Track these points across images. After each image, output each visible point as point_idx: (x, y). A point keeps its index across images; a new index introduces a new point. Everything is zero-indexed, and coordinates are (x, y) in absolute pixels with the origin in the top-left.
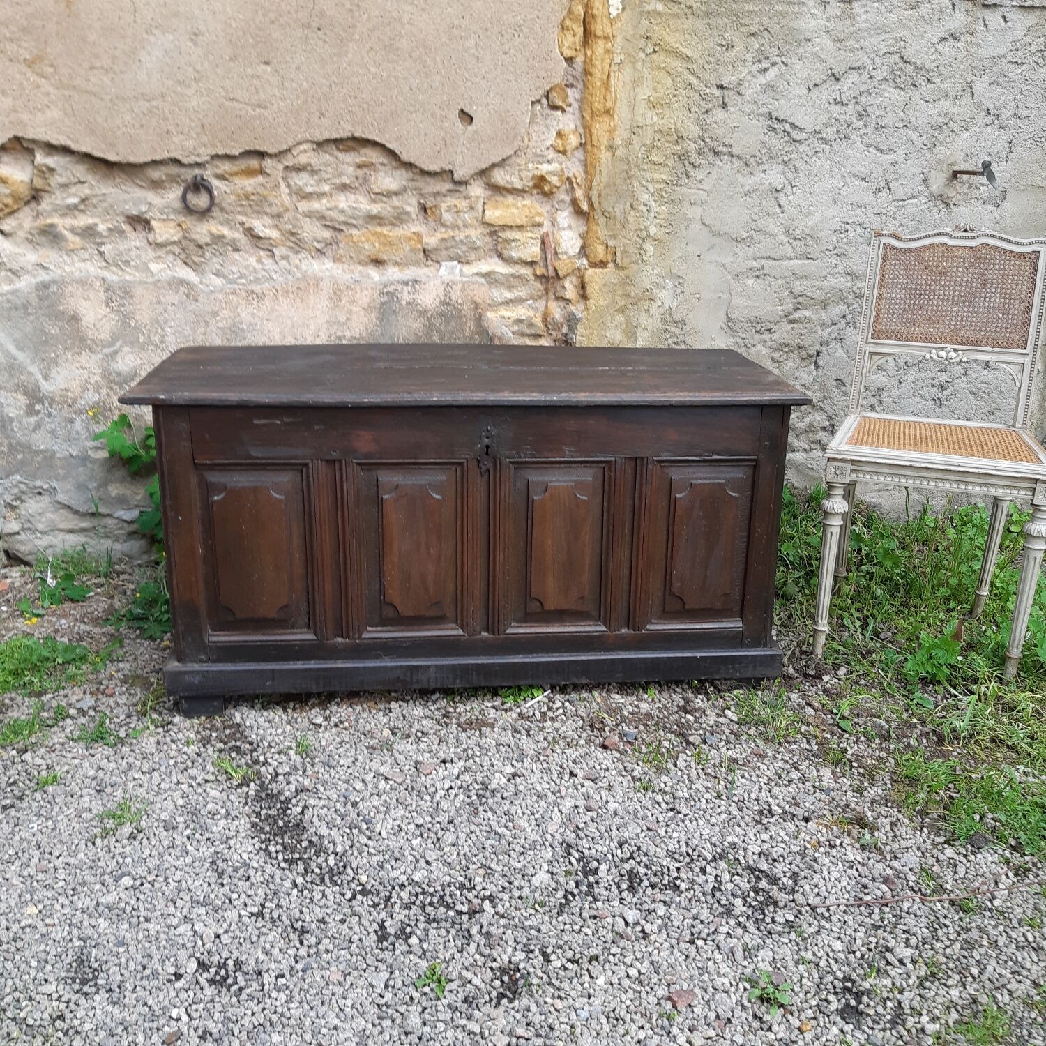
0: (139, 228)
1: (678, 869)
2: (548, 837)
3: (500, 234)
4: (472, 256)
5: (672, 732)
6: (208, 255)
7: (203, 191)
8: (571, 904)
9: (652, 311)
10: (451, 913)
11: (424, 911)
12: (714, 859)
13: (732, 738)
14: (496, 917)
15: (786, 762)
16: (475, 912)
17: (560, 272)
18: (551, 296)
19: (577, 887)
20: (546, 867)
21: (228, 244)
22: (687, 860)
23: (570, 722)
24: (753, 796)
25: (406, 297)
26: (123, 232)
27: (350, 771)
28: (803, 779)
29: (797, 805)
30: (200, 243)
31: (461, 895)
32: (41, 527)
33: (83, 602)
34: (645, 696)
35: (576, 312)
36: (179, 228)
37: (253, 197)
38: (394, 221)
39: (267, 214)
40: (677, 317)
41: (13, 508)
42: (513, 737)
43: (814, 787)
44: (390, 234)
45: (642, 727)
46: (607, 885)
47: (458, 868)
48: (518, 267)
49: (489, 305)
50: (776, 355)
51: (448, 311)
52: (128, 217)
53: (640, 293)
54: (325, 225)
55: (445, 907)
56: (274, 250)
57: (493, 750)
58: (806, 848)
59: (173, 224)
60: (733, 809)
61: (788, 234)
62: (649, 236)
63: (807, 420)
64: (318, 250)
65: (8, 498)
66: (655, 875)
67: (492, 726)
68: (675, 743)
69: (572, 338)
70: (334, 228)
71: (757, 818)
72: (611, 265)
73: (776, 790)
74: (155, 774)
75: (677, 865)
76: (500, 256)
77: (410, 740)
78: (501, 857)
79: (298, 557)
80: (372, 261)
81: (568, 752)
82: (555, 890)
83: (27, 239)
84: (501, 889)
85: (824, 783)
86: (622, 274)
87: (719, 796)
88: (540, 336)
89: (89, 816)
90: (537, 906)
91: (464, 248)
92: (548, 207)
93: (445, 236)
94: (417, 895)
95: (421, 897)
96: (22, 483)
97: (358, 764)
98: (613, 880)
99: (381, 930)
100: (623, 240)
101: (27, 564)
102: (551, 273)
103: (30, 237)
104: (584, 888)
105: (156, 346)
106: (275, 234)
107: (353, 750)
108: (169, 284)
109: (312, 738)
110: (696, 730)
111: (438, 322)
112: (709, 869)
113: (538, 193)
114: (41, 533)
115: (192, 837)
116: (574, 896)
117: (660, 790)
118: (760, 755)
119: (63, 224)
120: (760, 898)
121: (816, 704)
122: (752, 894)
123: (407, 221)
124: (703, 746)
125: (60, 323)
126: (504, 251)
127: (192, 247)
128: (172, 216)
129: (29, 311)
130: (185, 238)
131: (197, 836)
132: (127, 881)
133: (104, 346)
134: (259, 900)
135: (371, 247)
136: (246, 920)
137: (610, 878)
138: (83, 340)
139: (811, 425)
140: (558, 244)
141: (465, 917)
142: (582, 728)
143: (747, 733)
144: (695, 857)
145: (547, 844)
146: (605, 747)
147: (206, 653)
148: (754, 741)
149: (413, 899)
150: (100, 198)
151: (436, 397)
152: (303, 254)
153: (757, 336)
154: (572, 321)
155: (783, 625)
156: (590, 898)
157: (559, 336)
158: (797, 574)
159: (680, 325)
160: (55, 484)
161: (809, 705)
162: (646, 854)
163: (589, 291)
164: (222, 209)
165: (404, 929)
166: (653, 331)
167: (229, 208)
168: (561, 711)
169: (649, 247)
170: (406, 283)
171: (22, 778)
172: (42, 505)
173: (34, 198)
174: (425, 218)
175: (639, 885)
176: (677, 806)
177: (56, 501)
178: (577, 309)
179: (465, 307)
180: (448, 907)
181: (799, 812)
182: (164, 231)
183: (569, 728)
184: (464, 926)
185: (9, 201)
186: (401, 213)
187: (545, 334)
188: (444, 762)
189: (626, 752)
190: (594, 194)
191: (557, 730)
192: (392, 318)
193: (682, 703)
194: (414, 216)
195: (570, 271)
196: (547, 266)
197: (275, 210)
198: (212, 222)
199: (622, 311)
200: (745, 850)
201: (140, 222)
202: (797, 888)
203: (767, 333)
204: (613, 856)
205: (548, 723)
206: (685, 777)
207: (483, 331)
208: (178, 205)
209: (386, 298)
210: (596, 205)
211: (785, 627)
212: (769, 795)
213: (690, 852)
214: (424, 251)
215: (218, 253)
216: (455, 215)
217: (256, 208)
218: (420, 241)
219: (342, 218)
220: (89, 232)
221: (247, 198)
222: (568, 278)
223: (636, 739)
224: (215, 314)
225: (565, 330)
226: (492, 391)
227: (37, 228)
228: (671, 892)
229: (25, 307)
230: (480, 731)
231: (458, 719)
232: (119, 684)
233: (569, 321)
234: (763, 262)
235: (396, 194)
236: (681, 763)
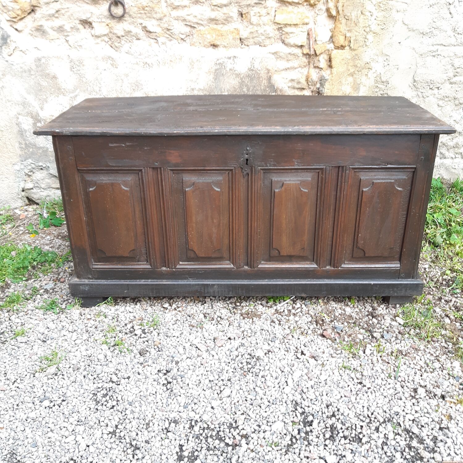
0: (87, 26)
1: (362, 427)
2: (285, 397)
3: (284, 29)
4: (267, 42)
5: (364, 329)
6: (123, 42)
7: (119, 5)
8: (295, 446)
9: (369, 75)
10: (222, 445)
11: (207, 441)
12: (384, 422)
13: (400, 336)
14: (249, 451)
15: (432, 355)
16: (236, 445)
17: (317, 52)
18: (312, 66)
19: (299, 433)
20: (281, 418)
21: (134, 36)
22: (368, 420)
23: (304, 317)
24: (411, 378)
25: (229, 66)
26: (78, 29)
27: (178, 340)
28: (442, 369)
29: (438, 387)
30: (119, 35)
31: (230, 432)
32: (43, 186)
33: (60, 227)
34: (349, 303)
35: (325, 76)
36: (107, 27)
37: (146, 9)
38: (224, 22)
39: (154, 18)
40: (384, 79)
41: (29, 176)
42: (271, 325)
43: (449, 374)
44: (222, 29)
45: (346, 324)
46: (317, 433)
47: (230, 413)
48: (293, 49)
49: (276, 71)
50: (441, 103)
51: (253, 75)
52: (81, 21)
53: (363, 65)
54: (186, 25)
55: (219, 440)
56: (158, 39)
57: (258, 333)
58: (442, 420)
59: (104, 24)
60: (398, 386)
61: (454, 30)
62: (371, 31)
63: (455, 141)
64: (182, 39)
65: (27, 171)
66: (347, 429)
67: (259, 317)
68: (365, 336)
69: (322, 91)
70: (191, 26)
71: (413, 394)
72: (347, 48)
73: (425, 375)
74: (75, 333)
75: (362, 424)
76: (283, 42)
77: (213, 322)
78: (255, 408)
79: (139, 223)
80: (211, 45)
81: (302, 338)
82: (285, 434)
83: (30, 34)
84: (253, 430)
85: (455, 372)
86: (354, 53)
87: (390, 377)
88: (304, 89)
89: (36, 358)
90: (273, 446)
91: (263, 38)
92: (313, 13)
93: (253, 31)
94: (204, 429)
95: (206, 431)
96: (33, 164)
97: (183, 336)
98: (321, 431)
99: (180, 451)
100: (355, 33)
101: (37, 204)
102: (312, 52)
103: (31, 32)
104: (303, 435)
105: (97, 92)
106: (158, 30)
107: (182, 326)
108: (103, 58)
109: (161, 317)
110: (378, 329)
111: (247, 80)
112: (381, 429)
113: (307, 5)
114: (43, 189)
115: (86, 376)
116: (297, 440)
117: (354, 369)
118: (416, 349)
119: (47, 25)
120: (412, 454)
121: (452, 317)
122: (407, 450)
123: (231, 22)
124: (381, 339)
125: (47, 80)
126: (286, 40)
127: (115, 38)
128: (104, 20)
129: (32, 73)
130: (111, 32)
131: (90, 376)
132: (46, 403)
133: (70, 92)
134: (114, 423)
135: (211, 38)
136: (105, 436)
137: (319, 429)
138: (59, 89)
139: (457, 144)
140: (317, 35)
141: (230, 448)
142: (310, 322)
143: (408, 333)
144: (373, 419)
145: (284, 401)
146: (323, 336)
147: (91, 275)
148: (413, 339)
149: (201, 431)
150: (66, 10)
151: (217, 130)
152: (174, 41)
153: (430, 91)
154: (322, 81)
155: (433, 262)
156: (306, 443)
157: (315, 89)
158: (442, 230)
159: (385, 84)
160: (48, 165)
161: (447, 316)
162: (342, 414)
163: (334, 63)
164: (130, 16)
165: (194, 452)
166: (369, 87)
167: (134, 15)
168: (299, 310)
169: (370, 37)
170: (230, 58)
171: (7, 330)
172: (43, 175)
173: (33, 10)
174: (242, 20)
175: (337, 435)
176: (364, 382)
177: (49, 173)
178: (326, 73)
179: (262, 72)
180: (221, 440)
181: (439, 392)
182: (100, 28)
183: (303, 321)
184: (229, 456)
185: (19, 12)
186: (228, 17)
187: (307, 88)
188: (230, 339)
189: (335, 340)
190: (340, 5)
191: (296, 322)
192: (221, 78)
193: (371, 310)
194: (235, 19)
195: (323, 51)
196: (310, 48)
197: (158, 16)
198: (125, 23)
199: (352, 75)
200: (404, 417)
201: (86, 23)
202: (436, 449)
203: (437, 89)
204: (322, 413)
205: (292, 317)
206: (370, 361)
207: (271, 86)
208: (106, 13)
209: (218, 67)
210: (341, 12)
211: (434, 263)
212: (420, 378)
213: (370, 415)
214: (241, 39)
215: (128, 41)
216: (259, 18)
217: (148, 15)
218: (238, 34)
219: (195, 20)
220: (60, 29)
221: (144, 9)
222: (322, 56)
223: (342, 331)
224: (127, 75)
225: (318, 85)
226: (252, 125)
227: (34, 27)
228: (356, 444)
229: (30, 71)
230: (253, 319)
231: (241, 310)
232: (68, 276)
233: (321, 80)
234: (437, 47)
235: (225, 6)
236: (368, 352)
